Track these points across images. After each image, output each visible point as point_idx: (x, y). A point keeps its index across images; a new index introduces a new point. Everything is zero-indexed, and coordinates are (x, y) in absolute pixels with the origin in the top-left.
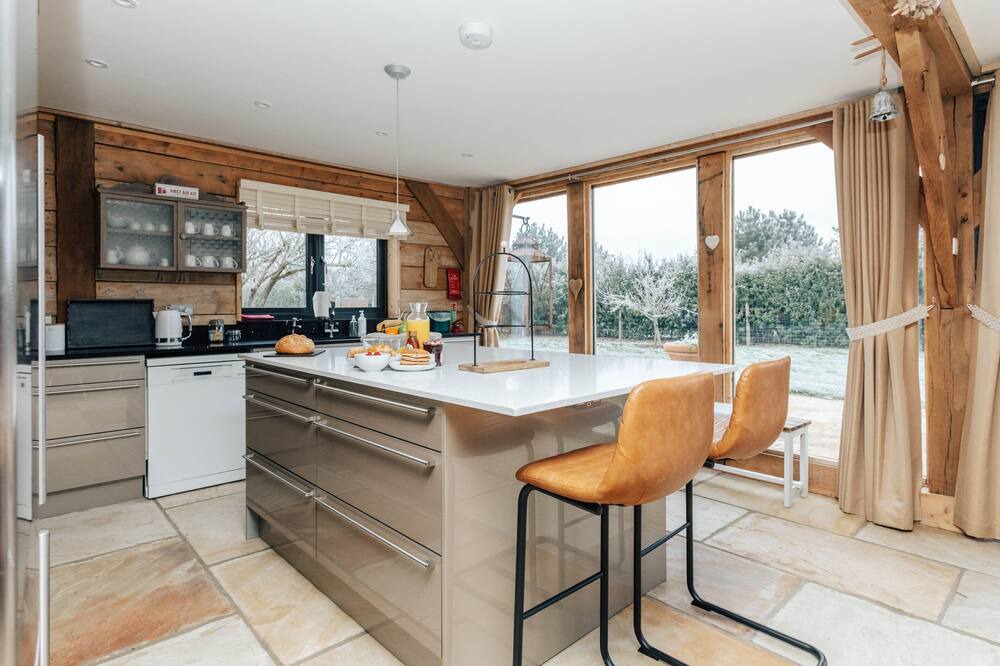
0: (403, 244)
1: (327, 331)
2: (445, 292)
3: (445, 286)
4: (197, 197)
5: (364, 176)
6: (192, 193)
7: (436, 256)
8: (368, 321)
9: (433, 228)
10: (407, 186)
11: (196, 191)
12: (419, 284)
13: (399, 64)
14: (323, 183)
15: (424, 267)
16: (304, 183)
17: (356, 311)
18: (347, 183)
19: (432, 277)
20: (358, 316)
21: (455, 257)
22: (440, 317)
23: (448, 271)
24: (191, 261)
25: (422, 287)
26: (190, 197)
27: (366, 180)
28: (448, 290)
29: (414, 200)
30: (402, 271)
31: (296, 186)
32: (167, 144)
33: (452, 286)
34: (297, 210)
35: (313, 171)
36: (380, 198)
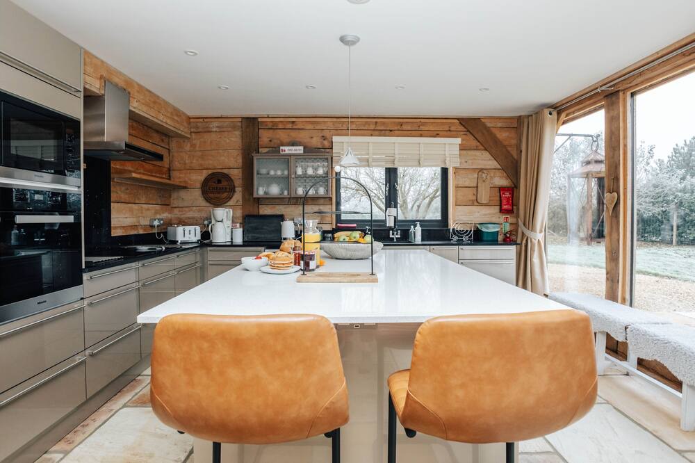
0: (456, 170)
1: (391, 236)
2: (498, 207)
3: (498, 203)
4: (302, 152)
5: (423, 120)
6: (300, 149)
7: (488, 177)
8: (422, 230)
9: (486, 155)
10: (460, 123)
11: (302, 148)
12: (473, 201)
13: (350, 33)
14: (391, 131)
15: (477, 187)
16: (377, 133)
17: (413, 222)
18: (409, 128)
19: (484, 195)
20: (415, 226)
21: (508, 177)
22: (487, 228)
23: (502, 189)
24: (300, 191)
25: (475, 203)
26: (298, 152)
27: (424, 124)
28: (501, 206)
29: (468, 133)
30: (456, 191)
31: (372, 135)
32: (293, 122)
33: (504, 202)
34: (371, 152)
35: (384, 124)
36: (437, 135)
